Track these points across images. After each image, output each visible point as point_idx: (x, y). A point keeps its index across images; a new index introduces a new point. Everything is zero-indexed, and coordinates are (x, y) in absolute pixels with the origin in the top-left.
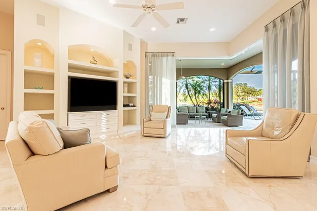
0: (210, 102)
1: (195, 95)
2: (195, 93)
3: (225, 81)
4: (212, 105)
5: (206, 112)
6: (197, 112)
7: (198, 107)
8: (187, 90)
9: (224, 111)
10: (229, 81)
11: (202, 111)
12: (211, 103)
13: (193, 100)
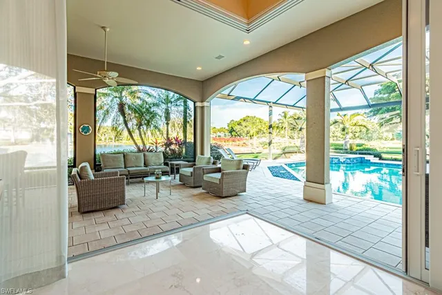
0: (169, 144)
1: (139, 128)
2: (139, 125)
3: (198, 104)
4: (173, 147)
5: (166, 164)
6: (146, 165)
7: (147, 153)
8: (121, 118)
9: (205, 161)
10: (205, 104)
11: (157, 161)
12: (171, 143)
13: (135, 138)
